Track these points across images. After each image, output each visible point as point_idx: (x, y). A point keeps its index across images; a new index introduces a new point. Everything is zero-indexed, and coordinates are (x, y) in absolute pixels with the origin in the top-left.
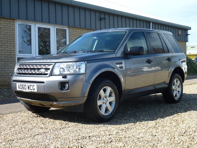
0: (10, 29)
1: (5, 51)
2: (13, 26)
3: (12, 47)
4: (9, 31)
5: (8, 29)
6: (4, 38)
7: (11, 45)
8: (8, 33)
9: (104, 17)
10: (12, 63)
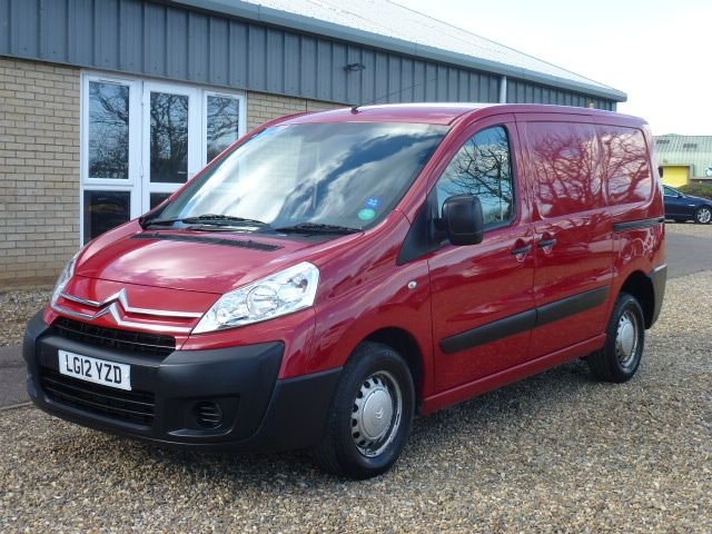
0: (64, 100)
1: (47, 170)
2: (73, 90)
3: (70, 157)
4: (61, 106)
5: (57, 99)
6: (44, 127)
7: (66, 149)
8: (57, 113)
9: (358, 61)
10: (68, 207)
